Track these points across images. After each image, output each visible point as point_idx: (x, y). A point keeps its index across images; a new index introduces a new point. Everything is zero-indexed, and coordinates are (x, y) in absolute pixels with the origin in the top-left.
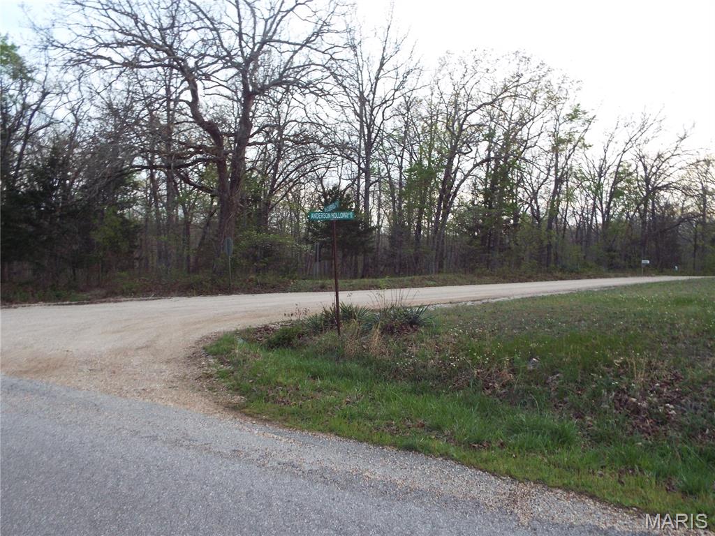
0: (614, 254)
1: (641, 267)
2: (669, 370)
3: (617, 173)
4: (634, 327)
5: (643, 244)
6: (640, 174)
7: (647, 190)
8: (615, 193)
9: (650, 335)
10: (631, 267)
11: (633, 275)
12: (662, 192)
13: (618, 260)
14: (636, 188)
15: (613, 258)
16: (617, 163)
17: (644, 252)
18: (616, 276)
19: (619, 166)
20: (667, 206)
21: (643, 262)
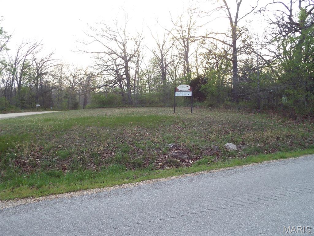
0: (24, 102)
1: (36, 107)
2: (39, 147)
3: (23, 64)
4: (26, 131)
5: (37, 98)
6: (34, 66)
7: (38, 74)
8: (23, 74)
9: (33, 134)
10: (32, 107)
11: (32, 111)
12: (44, 76)
13: (26, 105)
14: (33, 72)
15: (24, 103)
16: (23, 60)
17: (38, 101)
18: (25, 112)
19: (24, 61)
20: (47, 82)
21: (37, 105)
